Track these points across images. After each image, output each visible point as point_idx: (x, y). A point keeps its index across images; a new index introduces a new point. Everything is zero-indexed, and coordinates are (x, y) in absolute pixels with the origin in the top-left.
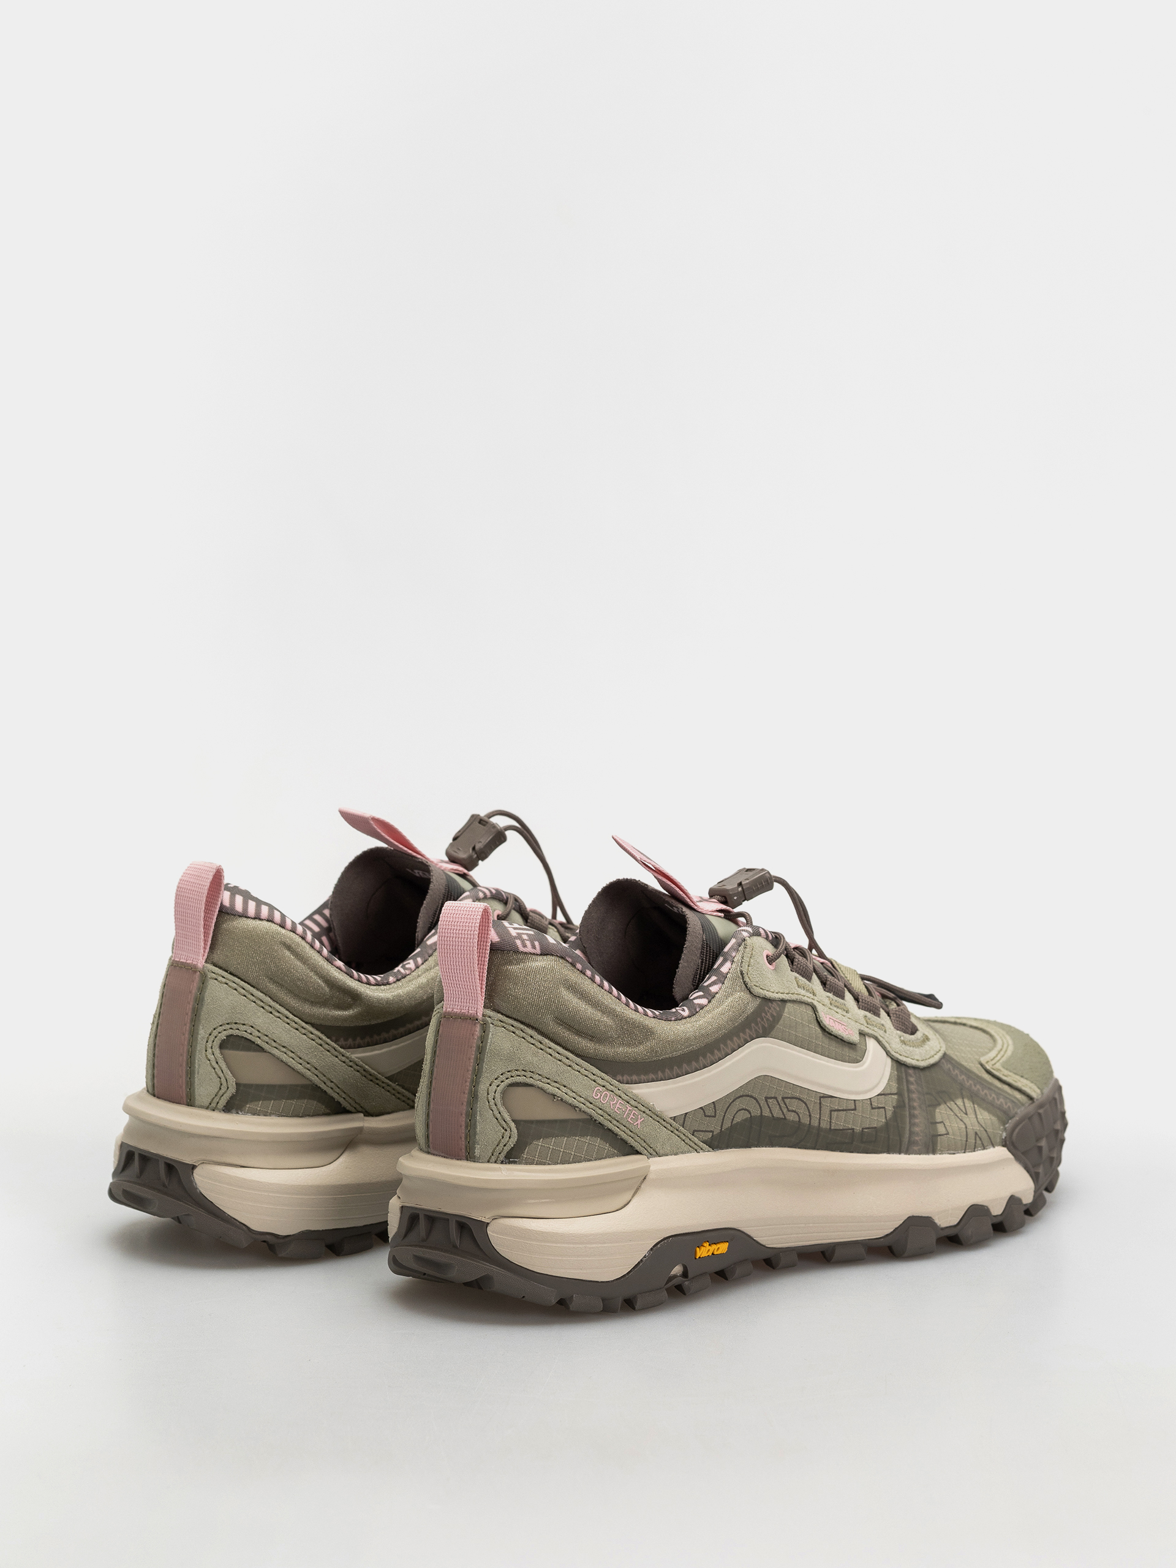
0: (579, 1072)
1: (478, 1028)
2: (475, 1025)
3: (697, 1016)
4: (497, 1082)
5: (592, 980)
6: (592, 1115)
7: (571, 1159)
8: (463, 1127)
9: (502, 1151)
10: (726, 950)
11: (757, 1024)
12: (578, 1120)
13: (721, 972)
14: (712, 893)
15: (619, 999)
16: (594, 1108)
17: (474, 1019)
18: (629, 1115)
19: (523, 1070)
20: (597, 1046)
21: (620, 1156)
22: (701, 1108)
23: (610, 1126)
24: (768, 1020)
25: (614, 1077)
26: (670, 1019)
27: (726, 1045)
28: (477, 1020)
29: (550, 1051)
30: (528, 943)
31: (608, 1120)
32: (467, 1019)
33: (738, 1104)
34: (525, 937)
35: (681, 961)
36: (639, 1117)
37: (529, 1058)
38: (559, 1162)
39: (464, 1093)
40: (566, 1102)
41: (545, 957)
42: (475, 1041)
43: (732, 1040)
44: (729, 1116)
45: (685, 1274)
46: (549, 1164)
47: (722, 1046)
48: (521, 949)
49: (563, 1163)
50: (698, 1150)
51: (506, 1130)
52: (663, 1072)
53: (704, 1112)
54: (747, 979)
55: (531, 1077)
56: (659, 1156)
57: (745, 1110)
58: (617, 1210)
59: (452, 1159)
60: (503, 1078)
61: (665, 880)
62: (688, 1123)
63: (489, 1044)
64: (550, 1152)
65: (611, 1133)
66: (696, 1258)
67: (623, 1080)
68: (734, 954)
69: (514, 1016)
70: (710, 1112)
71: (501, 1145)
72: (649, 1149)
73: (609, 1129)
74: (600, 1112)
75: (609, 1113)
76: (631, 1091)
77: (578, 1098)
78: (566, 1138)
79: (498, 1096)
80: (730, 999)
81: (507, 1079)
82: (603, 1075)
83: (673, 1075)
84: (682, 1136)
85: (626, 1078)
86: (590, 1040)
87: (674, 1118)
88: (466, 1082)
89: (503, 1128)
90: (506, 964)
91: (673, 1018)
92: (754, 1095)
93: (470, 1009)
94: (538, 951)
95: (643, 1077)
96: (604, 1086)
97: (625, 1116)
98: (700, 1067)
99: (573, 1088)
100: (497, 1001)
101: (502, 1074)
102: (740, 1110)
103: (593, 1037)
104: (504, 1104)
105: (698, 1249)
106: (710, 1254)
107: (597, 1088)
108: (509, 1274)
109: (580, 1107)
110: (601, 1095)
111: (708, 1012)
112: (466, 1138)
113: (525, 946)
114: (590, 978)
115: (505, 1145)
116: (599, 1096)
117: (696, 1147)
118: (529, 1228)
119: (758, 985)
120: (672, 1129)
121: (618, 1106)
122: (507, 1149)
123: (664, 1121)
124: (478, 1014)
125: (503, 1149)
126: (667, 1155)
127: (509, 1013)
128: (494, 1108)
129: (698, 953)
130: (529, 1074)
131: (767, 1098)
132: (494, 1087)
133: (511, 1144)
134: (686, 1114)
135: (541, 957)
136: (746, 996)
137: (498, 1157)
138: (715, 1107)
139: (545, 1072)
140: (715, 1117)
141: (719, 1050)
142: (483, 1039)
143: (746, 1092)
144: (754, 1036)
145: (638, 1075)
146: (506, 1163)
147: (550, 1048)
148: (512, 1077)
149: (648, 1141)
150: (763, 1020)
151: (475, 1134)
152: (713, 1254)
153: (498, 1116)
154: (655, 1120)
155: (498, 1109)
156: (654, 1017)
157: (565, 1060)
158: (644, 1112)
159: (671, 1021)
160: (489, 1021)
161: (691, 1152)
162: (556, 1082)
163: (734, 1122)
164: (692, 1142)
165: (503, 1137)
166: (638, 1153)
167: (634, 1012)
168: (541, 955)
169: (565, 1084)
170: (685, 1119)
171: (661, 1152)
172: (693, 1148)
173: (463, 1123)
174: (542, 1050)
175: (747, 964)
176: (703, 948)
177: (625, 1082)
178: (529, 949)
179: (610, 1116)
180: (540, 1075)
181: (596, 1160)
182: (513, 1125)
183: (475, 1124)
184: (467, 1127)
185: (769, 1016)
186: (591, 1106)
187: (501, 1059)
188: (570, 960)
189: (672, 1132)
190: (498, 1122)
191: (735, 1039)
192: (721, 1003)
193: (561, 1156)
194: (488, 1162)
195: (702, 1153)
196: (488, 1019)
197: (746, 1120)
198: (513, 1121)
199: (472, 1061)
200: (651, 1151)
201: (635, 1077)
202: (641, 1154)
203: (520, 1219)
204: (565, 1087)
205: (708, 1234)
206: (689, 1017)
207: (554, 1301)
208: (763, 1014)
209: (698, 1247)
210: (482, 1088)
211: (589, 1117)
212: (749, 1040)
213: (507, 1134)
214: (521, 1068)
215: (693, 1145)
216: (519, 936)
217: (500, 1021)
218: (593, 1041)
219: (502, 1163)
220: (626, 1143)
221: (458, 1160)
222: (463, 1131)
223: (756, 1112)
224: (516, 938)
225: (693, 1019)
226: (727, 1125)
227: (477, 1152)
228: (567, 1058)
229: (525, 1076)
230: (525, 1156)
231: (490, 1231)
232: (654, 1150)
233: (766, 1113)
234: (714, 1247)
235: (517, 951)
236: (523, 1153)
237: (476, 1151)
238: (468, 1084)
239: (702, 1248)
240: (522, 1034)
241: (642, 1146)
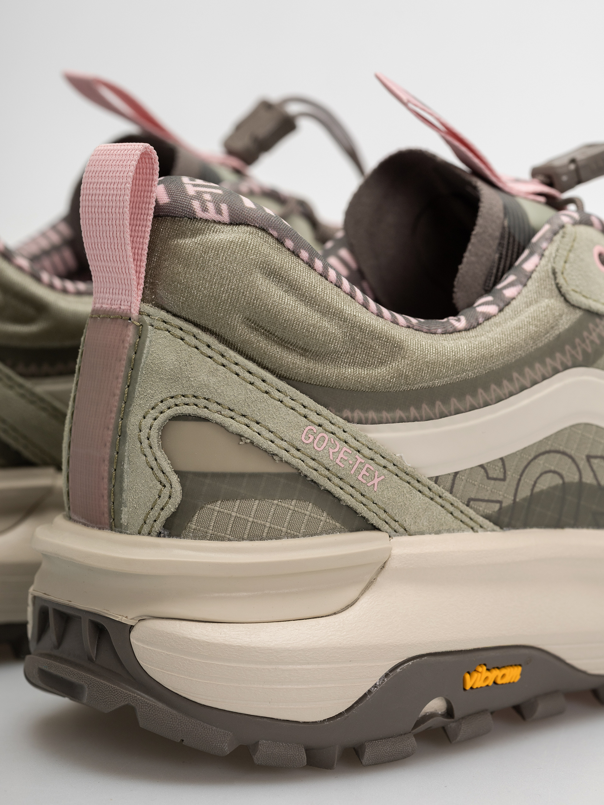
0: (281, 402)
1: (131, 332)
2: (127, 326)
3: (479, 329)
4: (153, 413)
5: (310, 266)
6: (300, 467)
7: (265, 534)
8: (106, 480)
9: (158, 517)
10: (534, 240)
11: (574, 347)
12: (279, 475)
13: (523, 269)
14: (536, 173)
15: (352, 296)
16: (303, 457)
17: (126, 318)
18: (359, 470)
19: (194, 396)
20: (311, 365)
21: (345, 532)
22: (482, 466)
23: (329, 486)
24: (592, 342)
25: (338, 411)
26: (433, 331)
27: (522, 374)
28: (130, 319)
29: (236, 368)
30: (211, 206)
31: (325, 476)
32: (117, 318)
33: (542, 463)
34: (207, 197)
35: (467, 254)
36: (376, 474)
37: (203, 377)
38: (246, 536)
39: (108, 429)
40: (258, 447)
41: (235, 228)
42: (126, 352)
43: (532, 367)
44: (528, 481)
45: (449, 713)
46: (229, 540)
47: (515, 375)
48: (200, 214)
49: (251, 538)
50: (475, 528)
51: (164, 486)
52: (418, 408)
53: (486, 472)
54: (561, 281)
55: (205, 407)
56: (410, 535)
57: (554, 472)
58: (335, 614)
59: (93, 527)
60: (162, 406)
61: (463, 149)
62: (459, 486)
63: (144, 356)
64: (231, 522)
65: (331, 498)
66: (465, 689)
67: (353, 418)
68: (544, 245)
69: (183, 314)
70: (496, 473)
71: (157, 508)
72: (393, 523)
73: (327, 490)
74: (312, 463)
75: (327, 466)
76: (363, 434)
77: (277, 441)
78: (257, 502)
79: (154, 433)
80: (532, 309)
81: (169, 408)
82: (320, 408)
83: (435, 414)
84: (448, 506)
85: (357, 414)
86: (302, 355)
87: (436, 480)
88: (111, 412)
89: (161, 483)
90: (177, 236)
91: (439, 331)
92: (568, 451)
93: (122, 303)
94: (226, 217)
95: (385, 415)
96: (320, 426)
97: (352, 472)
98: (479, 404)
99: (270, 426)
100: (161, 292)
101: (162, 402)
102: (546, 472)
103: (306, 350)
104: (163, 447)
105: (467, 676)
106: (490, 682)
107: (309, 427)
108: (160, 705)
109: (280, 455)
110: (315, 438)
111: (497, 325)
112: (109, 497)
113: (205, 209)
114: (307, 263)
115: (162, 509)
116: (311, 440)
117: (472, 523)
118: (189, 636)
119: (578, 290)
120: (431, 494)
121: (341, 455)
122: (165, 514)
123: (418, 481)
124: (132, 310)
125: (159, 514)
126: (422, 533)
127: (176, 310)
128: (148, 451)
129: (494, 244)
130: (203, 402)
131: (589, 458)
132: (149, 421)
133: (171, 508)
134: (456, 473)
135: (229, 228)
136: (557, 304)
137: (153, 526)
138: (504, 465)
139: (228, 399)
140: (504, 479)
141: (511, 380)
142: (138, 348)
143: (556, 447)
144: (570, 364)
145: (378, 410)
146: (164, 537)
147: (236, 364)
148: (176, 405)
149: (389, 511)
150: (583, 341)
151: (121, 490)
152: (495, 683)
153: (154, 464)
154: (404, 480)
155: (154, 454)
156: (409, 327)
157: (259, 383)
158: (385, 467)
159: (435, 333)
160: (148, 322)
161: (463, 531)
162: (244, 416)
163: (537, 490)
164: (466, 515)
165: (160, 497)
166: (374, 528)
167: (374, 317)
168: (231, 224)
169: (258, 419)
170: (454, 480)
171: (413, 528)
172: (467, 525)
173: (106, 475)
174: (224, 366)
175: (563, 259)
176: (502, 237)
177: (356, 420)
178: (211, 214)
179: (329, 470)
180: (219, 404)
181: (304, 536)
182: (175, 478)
183: (122, 476)
184: (110, 480)
185: (594, 337)
186: (299, 454)
187: (161, 379)
188: (275, 234)
189: (432, 499)
190: (154, 474)
191: (537, 366)
192: (517, 313)
193: (248, 527)
194: (139, 533)
195: (481, 534)
196: (146, 319)
197: (555, 488)
198: (176, 472)
199: (120, 380)
200: (396, 526)
201: (372, 415)
202: (379, 530)
203: (178, 622)
204: (258, 423)
205: (485, 654)
206: (466, 330)
207: (227, 749)
208: (585, 334)
209: (469, 673)
210: (134, 420)
211: (294, 471)
212: (560, 368)
213: (166, 491)
214: (190, 392)
215: (467, 520)
216: (199, 196)
217: (164, 322)
218: (306, 357)
219: (159, 535)
220: (355, 512)
221: (100, 529)
222: (106, 486)
223: (572, 477)
224: (193, 198)
225: (472, 333)
226: (524, 492)
227: (124, 518)
228: (264, 381)
229: (196, 405)
230: (194, 527)
231: (135, 638)
232: (402, 526)
233: (588, 479)
234: (496, 673)
235: (193, 218)
236: (190, 521)
237: (123, 516)
238: (113, 415)
239: (475, 675)
240: (194, 342)
241: (380, 518)
